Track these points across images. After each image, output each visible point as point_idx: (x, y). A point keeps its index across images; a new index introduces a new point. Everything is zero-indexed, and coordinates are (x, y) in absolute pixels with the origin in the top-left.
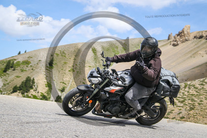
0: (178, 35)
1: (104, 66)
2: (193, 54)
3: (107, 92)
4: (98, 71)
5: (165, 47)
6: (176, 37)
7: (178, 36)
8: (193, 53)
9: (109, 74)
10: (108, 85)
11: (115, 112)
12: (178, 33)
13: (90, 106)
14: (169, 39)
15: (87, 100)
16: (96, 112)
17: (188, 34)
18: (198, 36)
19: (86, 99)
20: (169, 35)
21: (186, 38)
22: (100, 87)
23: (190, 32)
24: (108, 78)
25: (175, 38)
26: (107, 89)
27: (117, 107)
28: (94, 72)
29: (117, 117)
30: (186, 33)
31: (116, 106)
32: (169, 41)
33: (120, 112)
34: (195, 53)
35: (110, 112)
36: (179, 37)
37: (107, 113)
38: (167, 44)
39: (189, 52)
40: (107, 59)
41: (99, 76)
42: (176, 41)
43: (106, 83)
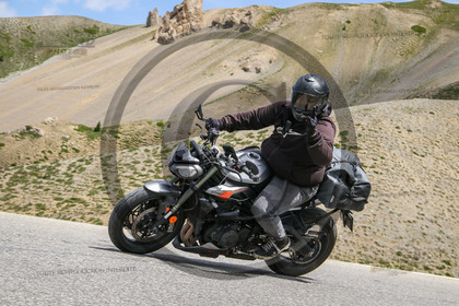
0: (173, 16)
1: (205, 138)
2: (209, 67)
3: (213, 197)
4: (194, 149)
5: (139, 44)
6: (168, 19)
7: (171, 18)
8: (209, 63)
9: (218, 156)
10: (214, 182)
11: (228, 244)
12: (172, 10)
13: (170, 229)
14: (149, 24)
15: (166, 217)
16: (183, 245)
17: (197, 15)
18: (221, 21)
19: (164, 214)
20: (150, 15)
21: (194, 24)
22: (198, 186)
23: (203, 10)
24: (216, 165)
25: (165, 22)
26: (211, 190)
27: (232, 233)
28: (184, 152)
29: (230, 254)
30: (192, 10)
31: (229, 229)
32: (150, 30)
33: (238, 244)
34: (215, 64)
35: (215, 243)
36: (174, 20)
37: (209, 246)
38: (144, 37)
39: (198, 61)
40: (210, 124)
41: (197, 160)
42: (167, 31)
43: (211, 178)
